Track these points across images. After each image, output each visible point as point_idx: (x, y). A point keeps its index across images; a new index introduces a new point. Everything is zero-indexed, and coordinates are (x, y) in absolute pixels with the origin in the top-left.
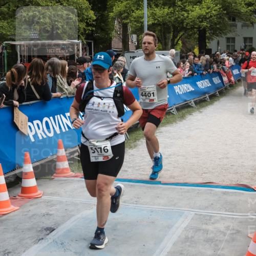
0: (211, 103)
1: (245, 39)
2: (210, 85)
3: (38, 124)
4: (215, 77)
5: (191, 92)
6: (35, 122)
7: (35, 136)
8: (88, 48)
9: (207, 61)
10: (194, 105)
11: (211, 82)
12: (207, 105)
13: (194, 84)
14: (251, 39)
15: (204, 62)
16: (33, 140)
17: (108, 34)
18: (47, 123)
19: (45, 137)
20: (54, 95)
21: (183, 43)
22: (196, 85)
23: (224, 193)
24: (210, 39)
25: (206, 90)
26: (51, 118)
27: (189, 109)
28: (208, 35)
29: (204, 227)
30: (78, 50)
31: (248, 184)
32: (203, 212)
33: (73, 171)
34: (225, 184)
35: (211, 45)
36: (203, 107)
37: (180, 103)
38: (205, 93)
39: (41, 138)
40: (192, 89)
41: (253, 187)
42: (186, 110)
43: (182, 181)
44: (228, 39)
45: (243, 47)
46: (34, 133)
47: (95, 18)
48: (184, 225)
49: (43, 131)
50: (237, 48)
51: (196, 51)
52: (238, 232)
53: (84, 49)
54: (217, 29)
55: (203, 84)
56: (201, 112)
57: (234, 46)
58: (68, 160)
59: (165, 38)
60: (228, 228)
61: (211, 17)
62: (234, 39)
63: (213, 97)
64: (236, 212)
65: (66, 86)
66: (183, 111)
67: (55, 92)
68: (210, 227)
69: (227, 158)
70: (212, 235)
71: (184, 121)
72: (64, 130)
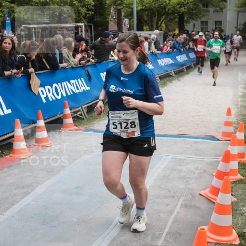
0: (187, 73)
1: (216, 22)
2: (186, 59)
3: (48, 89)
4: (191, 52)
5: (172, 65)
6: (47, 87)
7: (47, 98)
8: (89, 30)
9: (184, 39)
10: (174, 75)
11: (188, 56)
12: (184, 75)
13: (174, 58)
14: (220, 22)
15: (182, 40)
16: (44, 101)
17: (106, 19)
18: (56, 88)
19: (54, 99)
20: (61, 66)
21: (166, 25)
22: (176, 59)
23: (196, 142)
24: (188, 22)
25: (183, 63)
26: (59, 84)
27: (170, 78)
28: (186, 19)
29: (179, 168)
30: (82, 31)
31: (214, 135)
32: (178, 157)
33: (76, 126)
34: (196, 135)
35: (189, 27)
36: (181, 76)
37: (163, 73)
38: (183, 65)
39: (51, 100)
40: (172, 62)
41: (218, 138)
42: (167, 78)
43: (162, 133)
44: (202, 22)
45: (214, 28)
46: (45, 96)
47: (94, 4)
48: (163, 167)
49: (53, 94)
50: (210, 29)
51: (177, 32)
52: (205, 171)
53: (86, 31)
54: (193, 14)
55: (181, 58)
56: (179, 80)
57: (207, 28)
58: (73, 118)
59: (151, 22)
60: (197, 168)
61: (188, 3)
62: (206, 22)
63: (189, 68)
64: (204, 156)
65: (72, 59)
66: (165, 80)
67: (62, 63)
68: (183, 168)
69: (199, 116)
70: (184, 174)
71: (166, 87)
72: (69, 94)
